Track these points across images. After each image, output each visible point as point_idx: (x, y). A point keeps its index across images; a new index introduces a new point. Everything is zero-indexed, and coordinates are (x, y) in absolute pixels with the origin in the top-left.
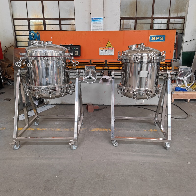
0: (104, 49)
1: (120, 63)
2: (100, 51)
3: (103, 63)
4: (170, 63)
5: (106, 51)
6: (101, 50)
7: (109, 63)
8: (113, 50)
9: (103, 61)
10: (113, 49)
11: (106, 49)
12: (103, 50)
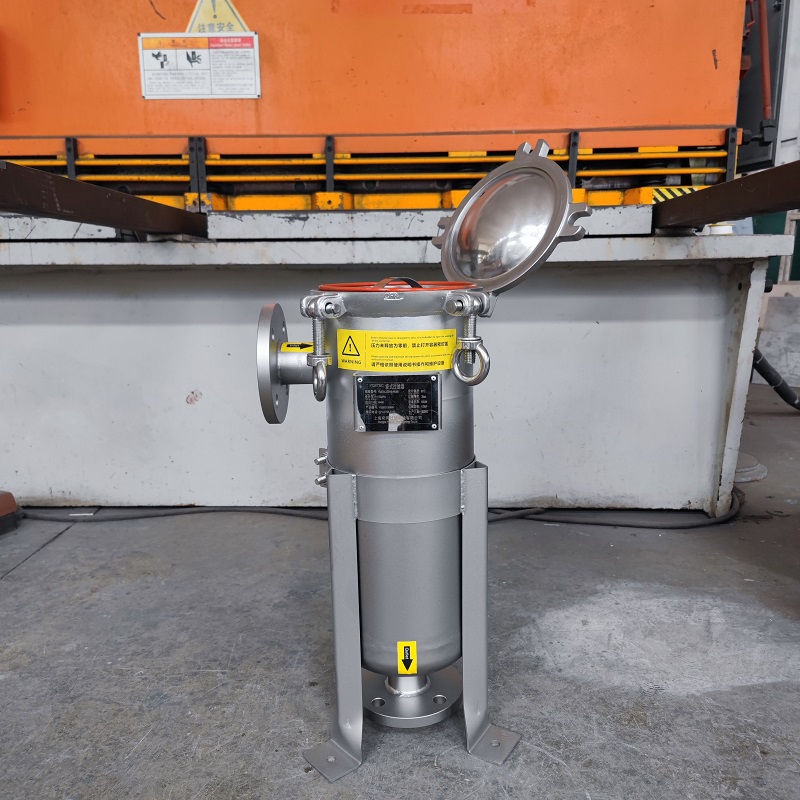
0: (175, 44)
1: (310, 156)
2: (146, 60)
3: (178, 157)
4: (722, 154)
5: (192, 59)
6: (157, 56)
7: (223, 157)
8: (254, 53)
9: (179, 146)
10: (250, 40)
11: (192, 43)
12: (170, 53)
